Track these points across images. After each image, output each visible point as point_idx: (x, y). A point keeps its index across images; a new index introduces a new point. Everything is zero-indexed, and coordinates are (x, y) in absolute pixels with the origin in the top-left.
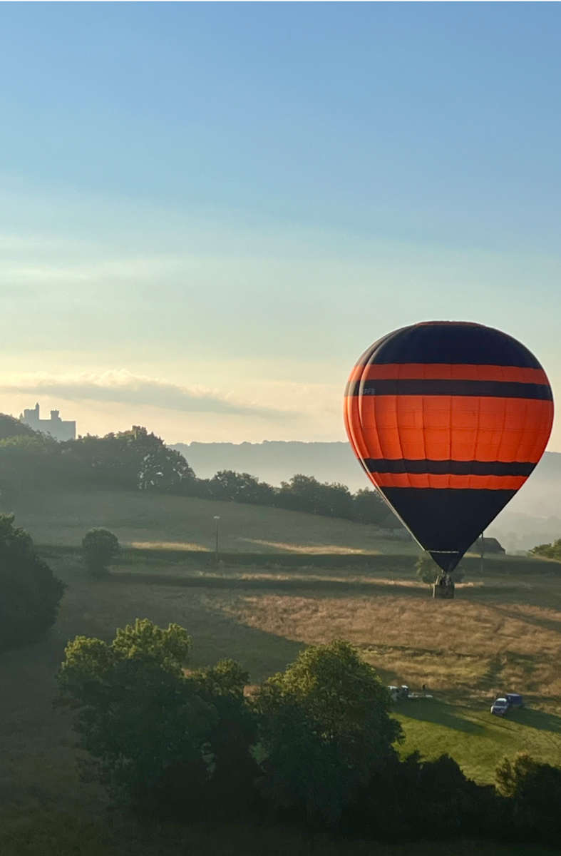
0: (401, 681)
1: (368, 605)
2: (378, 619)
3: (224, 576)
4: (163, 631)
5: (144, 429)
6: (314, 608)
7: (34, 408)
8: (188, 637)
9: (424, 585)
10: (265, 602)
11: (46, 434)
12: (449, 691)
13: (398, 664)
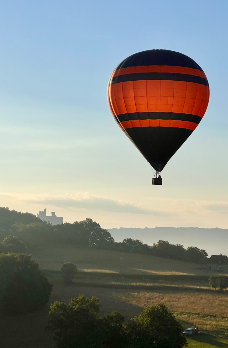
0: (195, 327)
1: (186, 296)
2: (189, 302)
3: (123, 284)
4: (90, 299)
5: (91, 220)
6: (162, 297)
7: (44, 211)
8: (100, 302)
9: (212, 289)
10: (141, 295)
11: (48, 222)
12: (216, 331)
13: (195, 320)
